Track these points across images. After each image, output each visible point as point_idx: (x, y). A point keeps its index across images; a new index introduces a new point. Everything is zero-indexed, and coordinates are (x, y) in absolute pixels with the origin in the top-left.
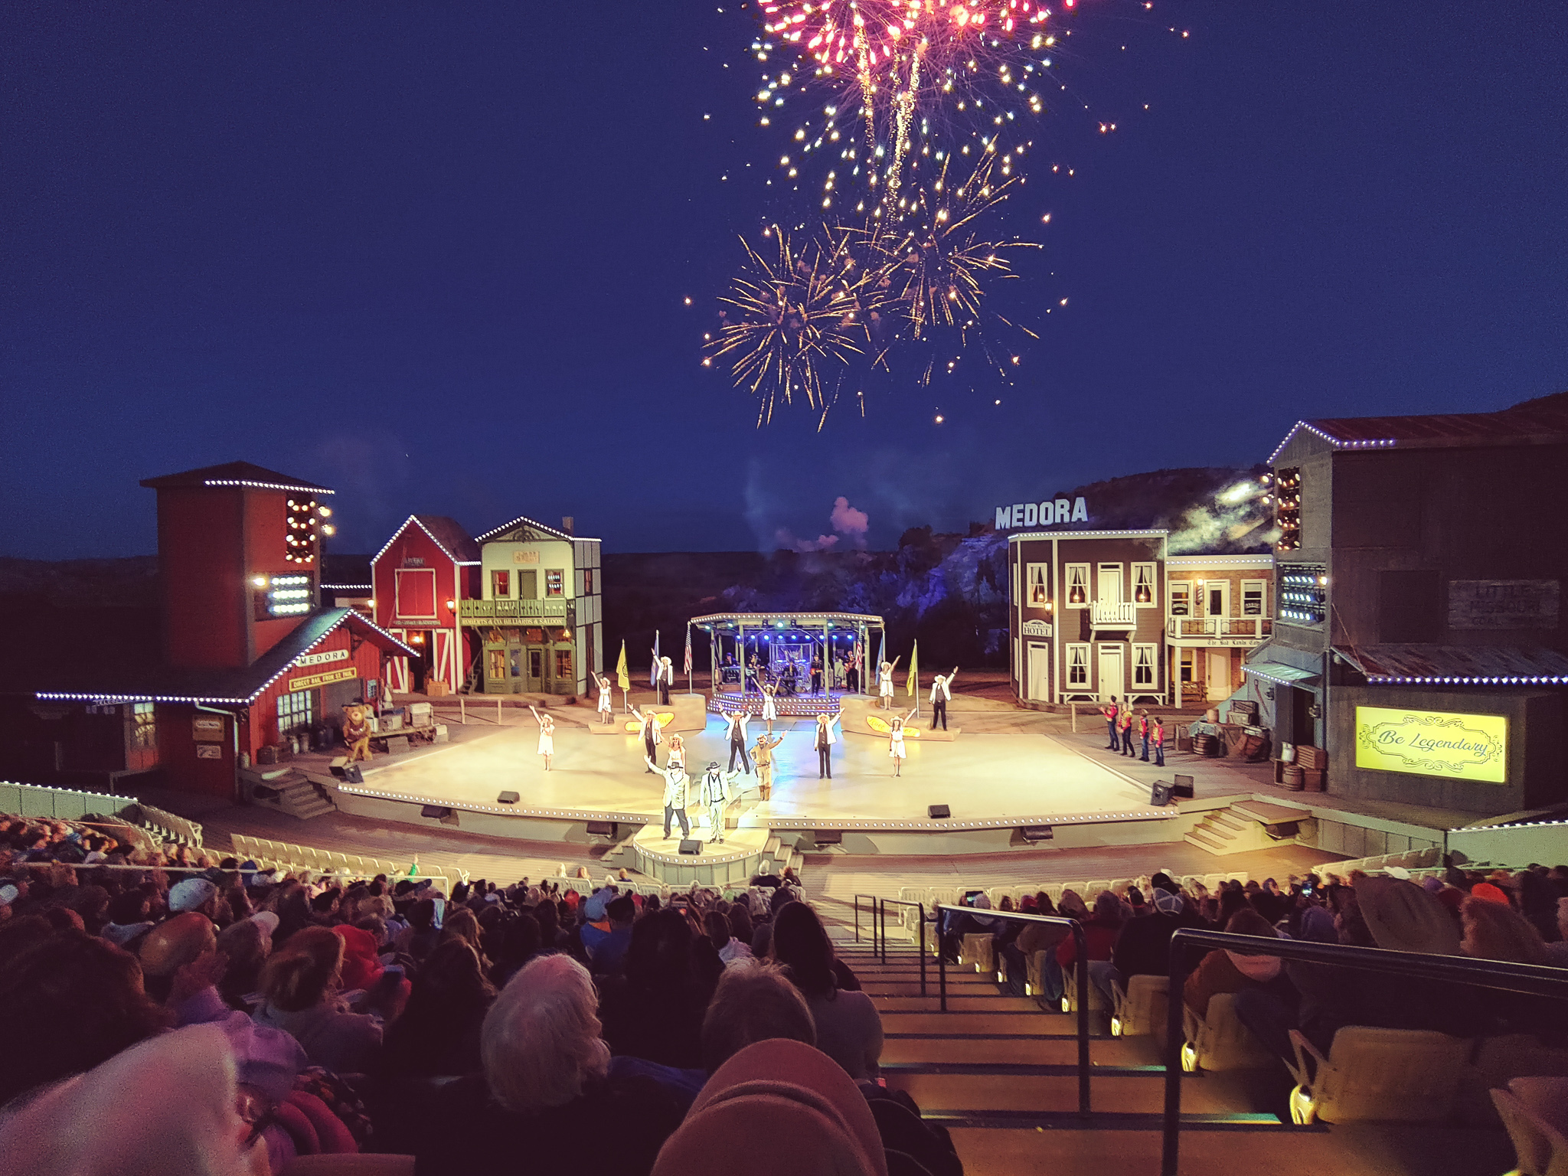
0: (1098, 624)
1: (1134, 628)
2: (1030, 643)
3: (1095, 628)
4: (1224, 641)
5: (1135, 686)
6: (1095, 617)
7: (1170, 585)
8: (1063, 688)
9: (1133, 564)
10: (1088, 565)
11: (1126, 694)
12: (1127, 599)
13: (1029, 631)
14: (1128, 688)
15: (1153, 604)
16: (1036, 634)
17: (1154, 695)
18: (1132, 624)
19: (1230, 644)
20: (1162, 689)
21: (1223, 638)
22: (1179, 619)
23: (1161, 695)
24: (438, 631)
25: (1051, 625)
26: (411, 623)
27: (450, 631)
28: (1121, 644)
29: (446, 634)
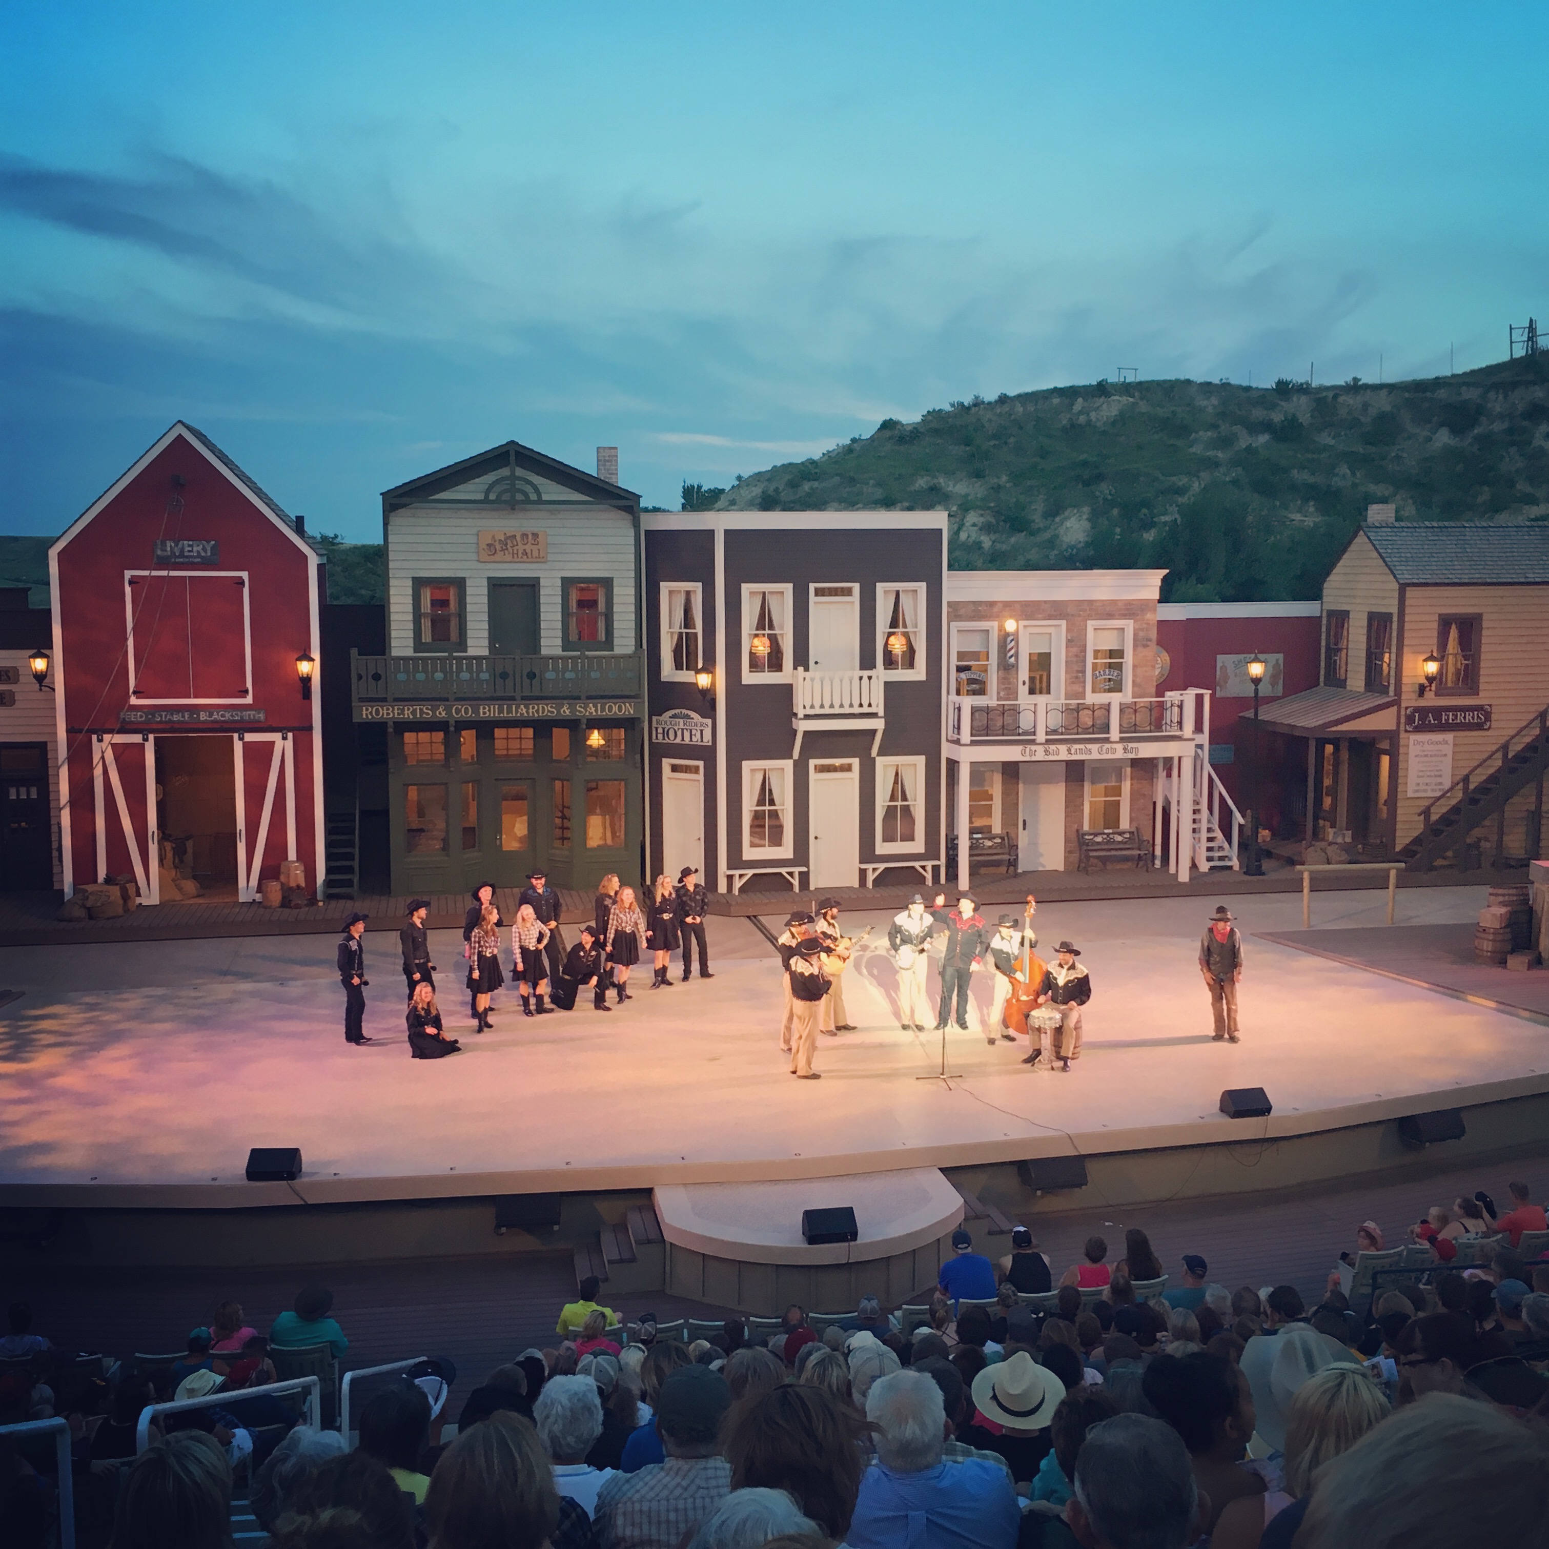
0: (807, 717)
1: (879, 724)
2: (666, 763)
3: (803, 726)
4: (1052, 747)
5: (882, 848)
6: (802, 702)
7: (954, 632)
8: (736, 860)
9: (880, 587)
10: (788, 588)
11: (863, 866)
12: (867, 662)
13: (666, 733)
14: (867, 853)
15: (919, 673)
16: (678, 740)
17: (917, 865)
18: (874, 715)
19: (1062, 753)
20: (931, 852)
21: (1048, 742)
22: (968, 702)
23: (929, 864)
24: (250, 737)
25: (709, 721)
26: (176, 718)
27: (284, 738)
28: (855, 762)
29: (273, 743)
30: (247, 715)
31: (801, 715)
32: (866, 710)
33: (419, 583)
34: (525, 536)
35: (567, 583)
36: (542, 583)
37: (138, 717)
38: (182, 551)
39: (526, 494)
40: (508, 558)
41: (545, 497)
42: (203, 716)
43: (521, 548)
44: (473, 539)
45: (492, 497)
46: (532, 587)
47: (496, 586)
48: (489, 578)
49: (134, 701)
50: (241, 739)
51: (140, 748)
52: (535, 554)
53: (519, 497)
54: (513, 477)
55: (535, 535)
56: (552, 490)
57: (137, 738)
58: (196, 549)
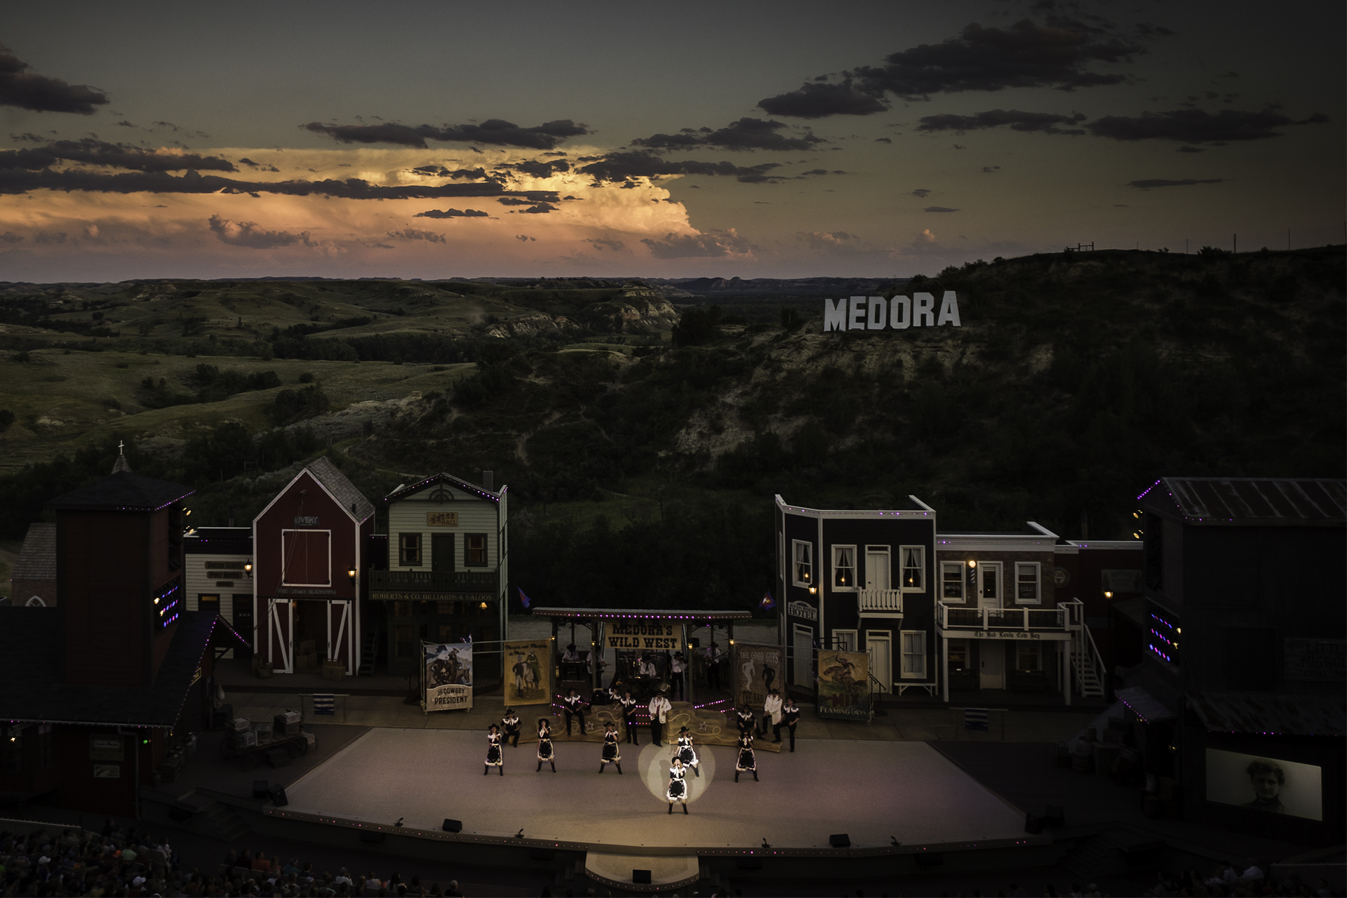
0: (864, 611)
1: (901, 616)
2: (795, 625)
3: (862, 615)
5: (904, 676)
6: (862, 604)
7: (940, 566)
9: (902, 547)
10: (855, 547)
11: (895, 683)
12: (895, 585)
13: (795, 612)
14: (897, 678)
15: (922, 590)
16: (801, 616)
17: (924, 685)
18: (898, 612)
19: (998, 636)
20: (930, 679)
21: (989, 630)
22: (946, 608)
23: (930, 685)
24: (334, 602)
25: (816, 609)
26: (300, 592)
27: (348, 603)
28: (890, 632)
29: (343, 605)
30: (329, 592)
31: (861, 610)
32: (894, 609)
33: (401, 535)
34: (448, 514)
35: (467, 535)
36: (456, 535)
37: (284, 591)
38: (305, 521)
39: (446, 496)
40: (441, 524)
41: (456, 498)
42: (311, 592)
43: (446, 520)
44: (425, 516)
45: (433, 497)
46: (451, 537)
47: (435, 537)
48: (432, 533)
49: (284, 585)
50: (330, 602)
51: (286, 605)
52: (452, 523)
53: (444, 498)
54: (441, 490)
55: (453, 514)
56: (459, 495)
57: (285, 601)
58: (309, 520)
